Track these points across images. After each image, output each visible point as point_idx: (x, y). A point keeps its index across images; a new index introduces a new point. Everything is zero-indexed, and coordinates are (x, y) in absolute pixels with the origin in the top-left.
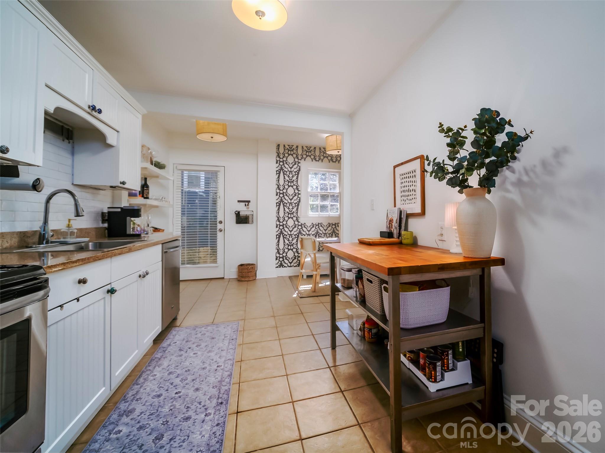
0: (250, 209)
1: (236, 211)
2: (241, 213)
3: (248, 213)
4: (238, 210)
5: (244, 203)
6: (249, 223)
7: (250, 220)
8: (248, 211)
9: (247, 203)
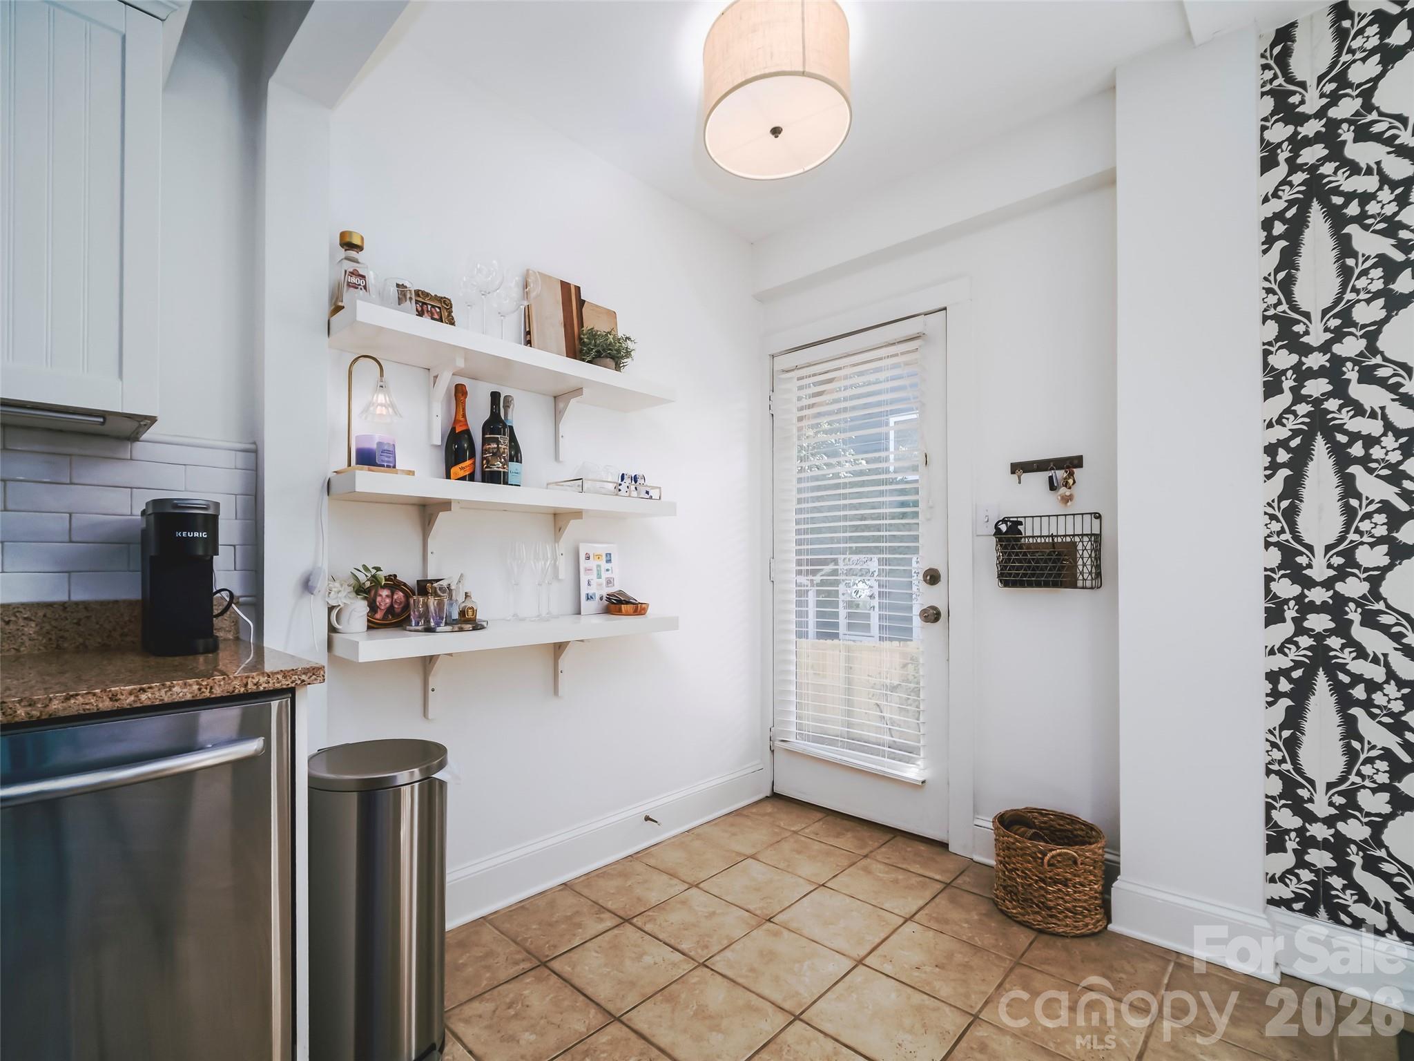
0: (1080, 504)
1: (1004, 521)
2: (1027, 529)
3: (1063, 528)
4: (1013, 512)
5: (1046, 474)
6: (1073, 585)
7: (1084, 565)
8: (1070, 518)
9: (1060, 474)
